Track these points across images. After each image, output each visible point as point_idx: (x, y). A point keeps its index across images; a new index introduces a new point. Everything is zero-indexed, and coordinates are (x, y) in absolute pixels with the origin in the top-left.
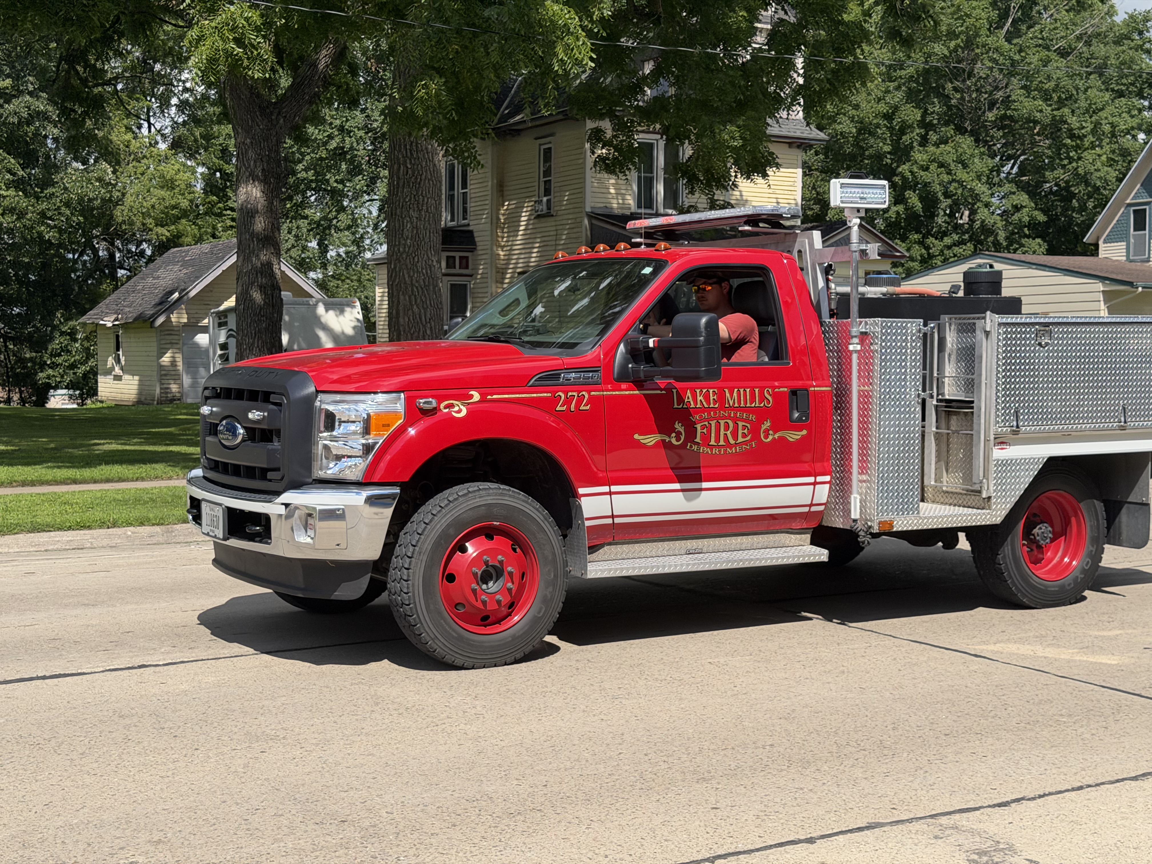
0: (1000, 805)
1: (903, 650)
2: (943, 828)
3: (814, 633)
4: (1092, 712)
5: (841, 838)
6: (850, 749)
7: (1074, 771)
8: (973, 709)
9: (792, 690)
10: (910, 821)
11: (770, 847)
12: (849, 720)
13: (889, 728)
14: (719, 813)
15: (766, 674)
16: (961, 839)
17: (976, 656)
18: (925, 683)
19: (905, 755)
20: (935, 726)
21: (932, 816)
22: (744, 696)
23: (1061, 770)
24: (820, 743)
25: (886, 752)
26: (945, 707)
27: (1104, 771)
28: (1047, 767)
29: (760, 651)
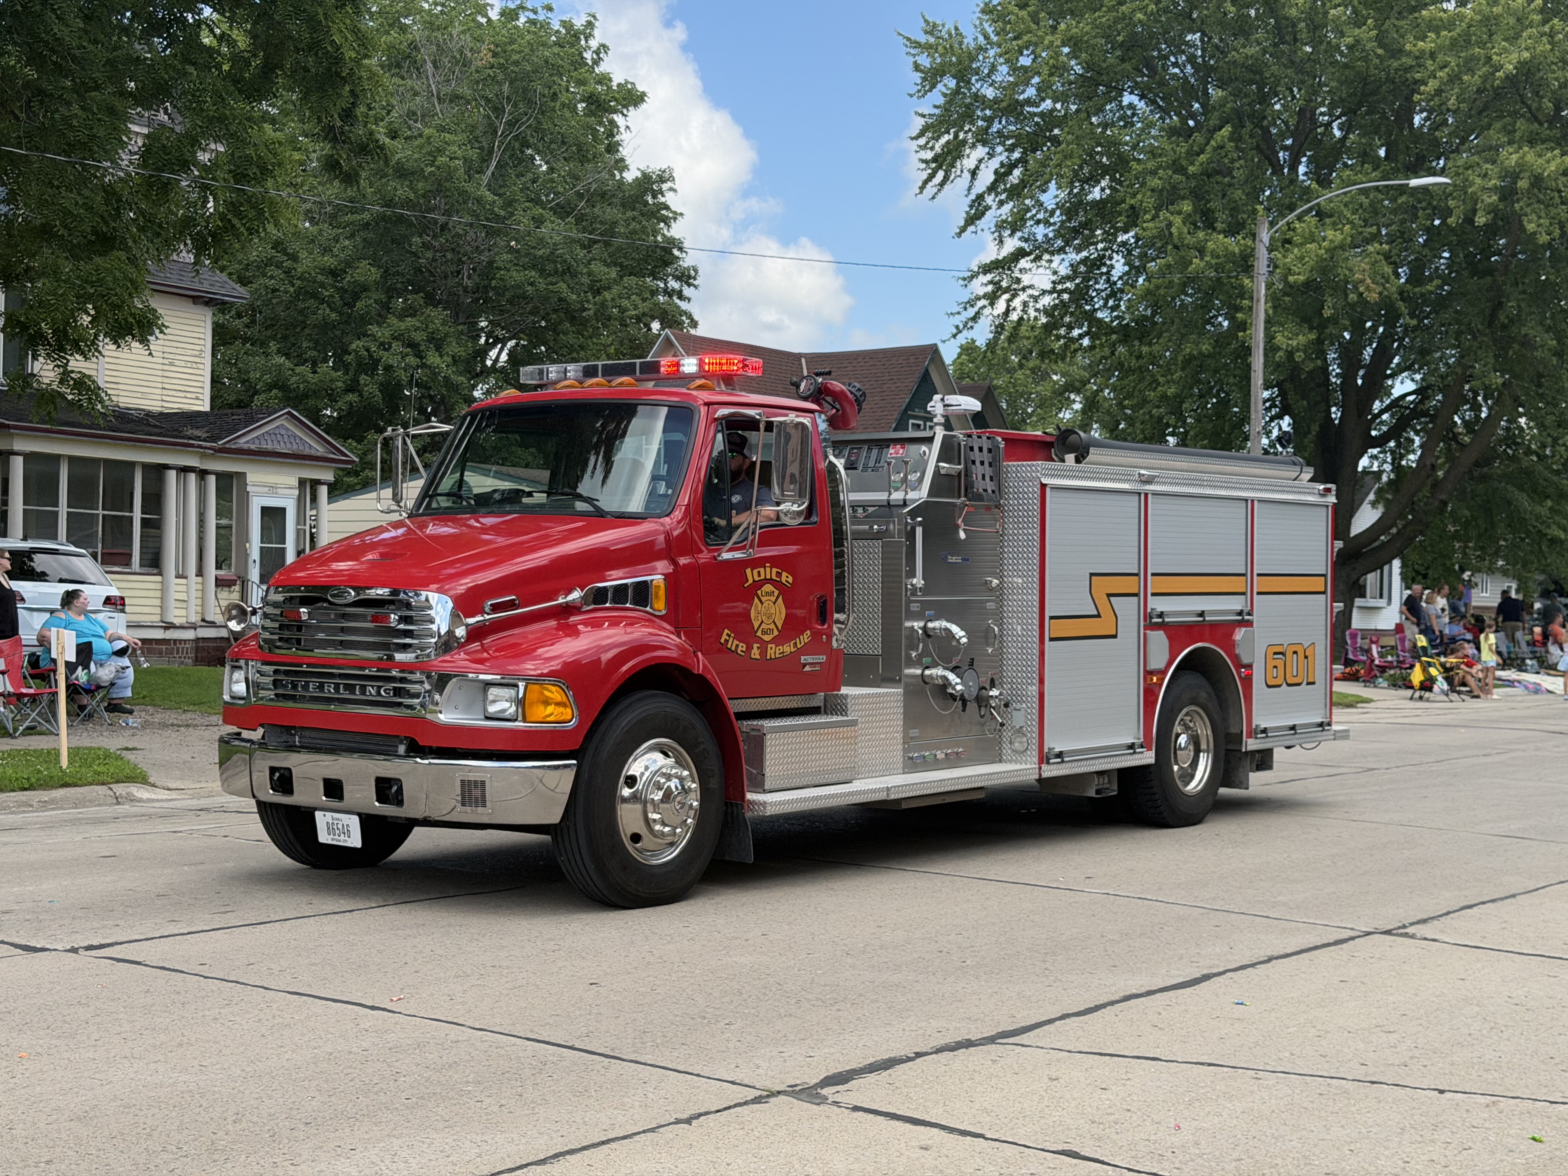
1: (275, 1006)
3: (152, 989)
4: (507, 1075)
6: (165, 1156)
7: (468, 1158)
8: (352, 1083)
9: (97, 1076)
12: (173, 1114)
13: (230, 1120)
15: (66, 1055)
17: (373, 1008)
18: (293, 1051)
19: (243, 1157)
20: (294, 1112)
22: (23, 1091)
23: (450, 1159)
24: (122, 1152)
25: (216, 1157)
26: (315, 1083)
27: (505, 1156)
28: (433, 1157)
29: (65, 1022)
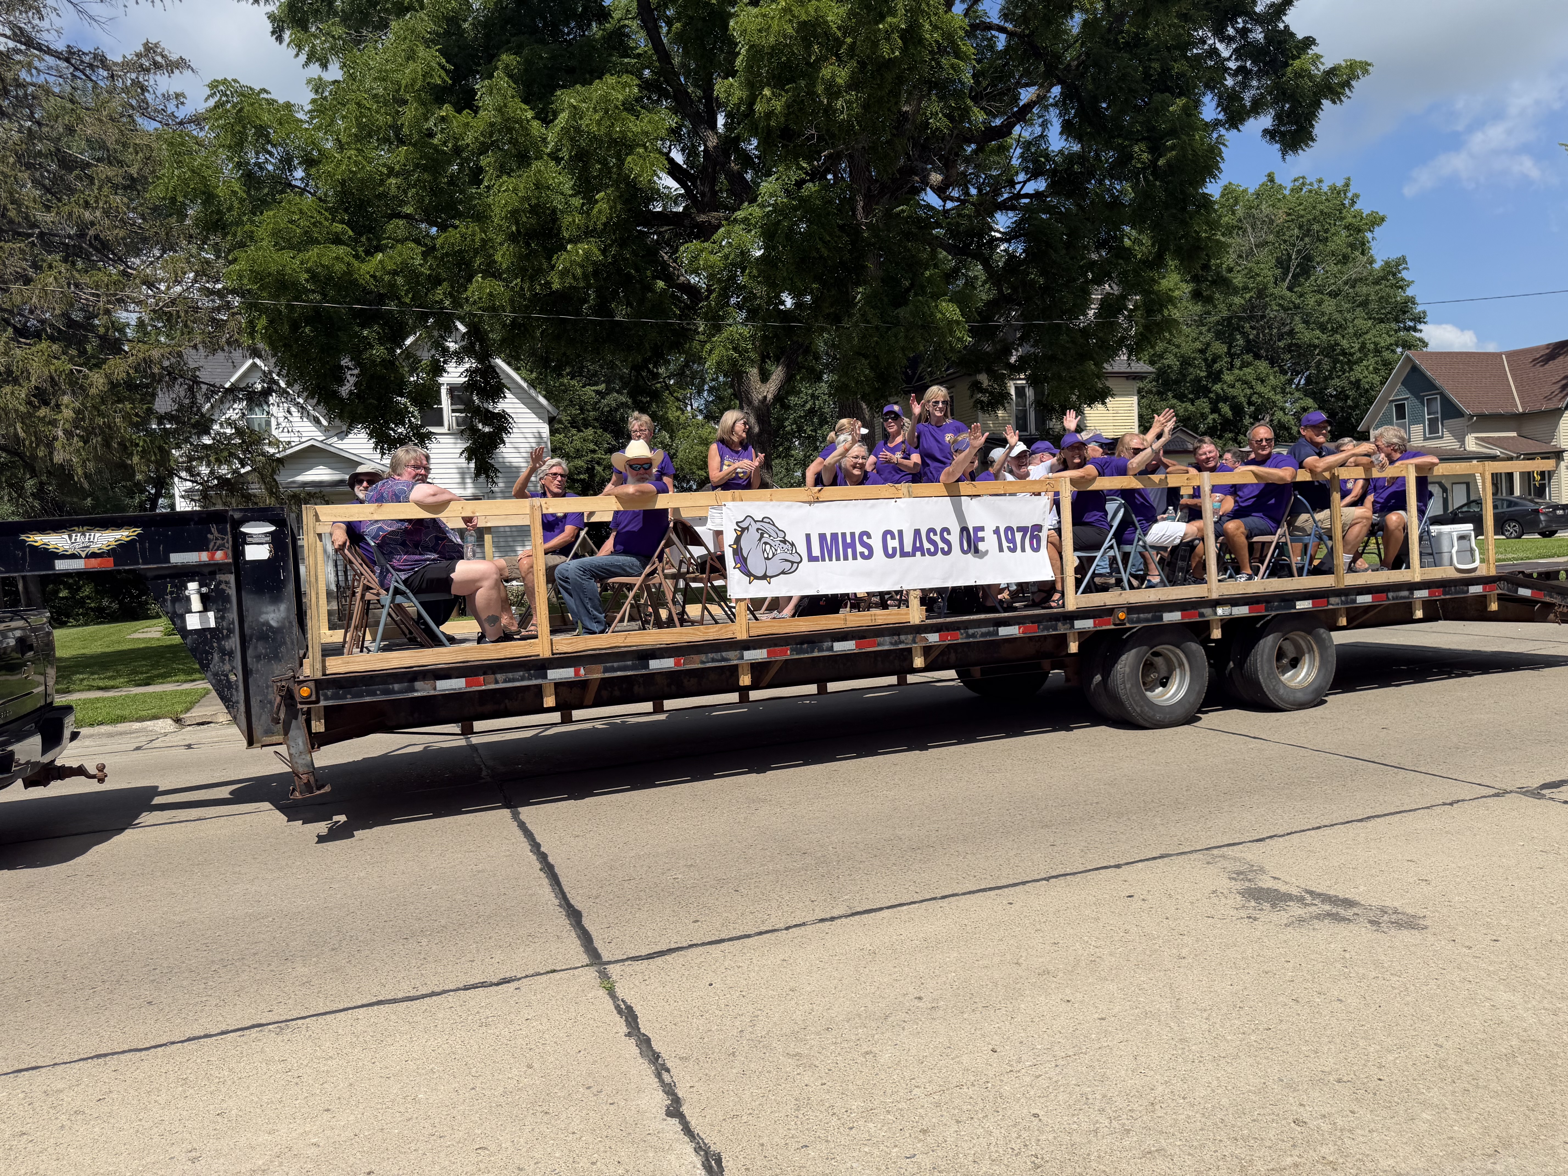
0: (1257, 841)
2: (1214, 857)
4: (1336, 775)
5: (1140, 865)
6: (1154, 804)
8: (1247, 775)
10: (1191, 852)
11: (1090, 870)
12: (1155, 785)
13: (1183, 790)
14: (1055, 848)
16: (1226, 864)
18: (1213, 758)
19: (1193, 808)
20: (1218, 787)
21: (1207, 849)
22: (1081, 770)
23: (1307, 816)
24: (1132, 801)
25: (1179, 806)
26: (1226, 774)
27: (1338, 816)
28: (1296, 814)
